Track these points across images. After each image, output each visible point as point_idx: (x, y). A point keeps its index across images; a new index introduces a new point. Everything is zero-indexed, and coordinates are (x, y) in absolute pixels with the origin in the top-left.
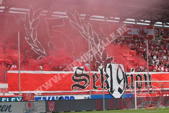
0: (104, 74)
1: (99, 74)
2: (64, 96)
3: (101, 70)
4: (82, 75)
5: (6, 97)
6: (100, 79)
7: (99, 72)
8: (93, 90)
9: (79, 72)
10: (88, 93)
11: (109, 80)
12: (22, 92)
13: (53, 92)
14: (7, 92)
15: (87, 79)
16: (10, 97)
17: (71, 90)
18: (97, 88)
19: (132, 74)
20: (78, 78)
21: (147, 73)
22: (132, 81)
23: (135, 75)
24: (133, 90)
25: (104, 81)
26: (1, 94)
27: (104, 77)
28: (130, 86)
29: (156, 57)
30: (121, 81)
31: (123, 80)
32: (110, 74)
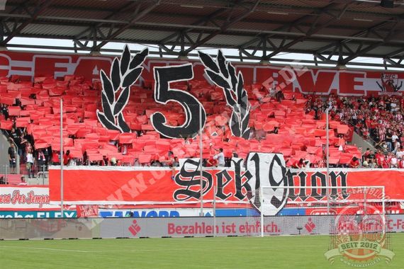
0: (242, 172)
1: (232, 173)
2: (158, 211)
3: (237, 165)
4: (197, 173)
5: (45, 211)
6: (233, 181)
7: (233, 168)
8: (219, 201)
9: (190, 167)
10: (208, 206)
11: (252, 182)
12: (73, 204)
13: (135, 203)
14: (48, 202)
15: (206, 180)
16: (52, 211)
17: (172, 200)
18: (226, 197)
19: (303, 172)
20: (189, 179)
21: (337, 170)
22: (303, 185)
23: (309, 173)
24: (304, 202)
25: (242, 184)
26: (36, 206)
27: (243, 177)
28: (299, 194)
29: (397, 137)
30: (278, 184)
31: (283, 183)
32: (255, 172)
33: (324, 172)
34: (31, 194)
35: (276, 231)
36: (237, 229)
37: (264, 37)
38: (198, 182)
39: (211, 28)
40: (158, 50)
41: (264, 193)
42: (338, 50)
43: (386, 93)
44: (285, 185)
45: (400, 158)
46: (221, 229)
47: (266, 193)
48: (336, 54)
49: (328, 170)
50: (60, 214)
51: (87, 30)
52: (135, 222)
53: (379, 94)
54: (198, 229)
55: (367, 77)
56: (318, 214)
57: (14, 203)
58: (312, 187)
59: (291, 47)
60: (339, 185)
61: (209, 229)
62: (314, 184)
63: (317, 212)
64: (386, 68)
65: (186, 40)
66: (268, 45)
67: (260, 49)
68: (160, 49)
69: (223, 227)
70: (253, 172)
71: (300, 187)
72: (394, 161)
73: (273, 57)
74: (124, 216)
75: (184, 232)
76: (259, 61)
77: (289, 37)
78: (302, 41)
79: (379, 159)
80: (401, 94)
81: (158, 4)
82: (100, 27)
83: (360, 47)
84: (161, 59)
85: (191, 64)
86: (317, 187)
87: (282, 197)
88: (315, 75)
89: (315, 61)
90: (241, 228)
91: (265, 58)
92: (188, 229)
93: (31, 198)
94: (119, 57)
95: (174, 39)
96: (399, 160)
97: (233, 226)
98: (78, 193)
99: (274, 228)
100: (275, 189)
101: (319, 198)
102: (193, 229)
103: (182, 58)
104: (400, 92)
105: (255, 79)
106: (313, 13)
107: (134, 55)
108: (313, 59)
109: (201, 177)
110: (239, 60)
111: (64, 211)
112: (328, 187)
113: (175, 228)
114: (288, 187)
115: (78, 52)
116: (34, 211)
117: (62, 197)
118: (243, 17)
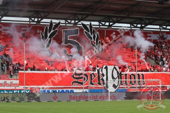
0: (101, 74)
1: (96, 74)
2: (65, 90)
3: (98, 71)
4: (81, 74)
5: (17, 90)
6: (97, 77)
8: (90, 86)
9: (78, 72)
10: (86, 88)
12: (29, 87)
14: (18, 86)
15: (85, 77)
16: (20, 90)
17: (71, 85)
18: (94, 84)
19: (126, 74)
20: (78, 76)
21: (140, 73)
22: (126, 79)
23: (129, 74)
24: (127, 86)
25: (100, 79)
26: (13, 88)
27: (101, 76)
28: (124, 83)
29: (165, 59)
30: (116, 79)
31: (117, 78)
32: (106, 74)
33: (135, 74)
34: (11, 83)
35: (115, 98)
36: (98, 98)
37: (109, 17)
38: (82, 78)
39: (87, 13)
40: (64, 22)
41: (110, 83)
42: (140, 22)
43: (161, 41)
44: (119, 79)
45: (167, 68)
46: (91, 97)
47: (111, 83)
48: (139, 24)
49: (137, 73)
50: (23, 91)
51: (35, 14)
52: (55, 95)
53: (158, 41)
54: (82, 98)
55: (153, 34)
56: (132, 91)
57: (4, 87)
58: (130, 80)
59: (121, 21)
60: (141, 79)
61: (87, 98)
62: (131, 79)
63: (132, 90)
64: (160, 30)
65: (76, 18)
66: (111, 20)
67: (107, 22)
68: (65, 22)
69: (93, 97)
70: (105, 74)
71: (125, 80)
72: (164, 69)
73: (113, 25)
74: (51, 92)
75: (76, 99)
76: (107, 27)
77: (120, 17)
78: (125, 19)
79: (158, 68)
80: (167, 41)
81: (65, 3)
82: (40, 12)
83: (150, 21)
84: (66, 26)
85: (78, 28)
86: (132, 80)
87: (117, 84)
88: (131, 33)
89: (131, 27)
90: (100, 97)
91: (110, 26)
92: (78, 98)
93: (11, 85)
94: (48, 25)
95: (71, 18)
96: (166, 69)
97: (97, 96)
98: (31, 83)
99: (114, 97)
100: (114, 81)
101: (133, 85)
102: (80, 98)
103: (75, 26)
104: (166, 40)
105: (105, 35)
106: (130, 7)
107: (54, 24)
108: (130, 26)
109: (83, 76)
110: (99, 27)
111: (25, 90)
112: (137, 80)
113: (72, 97)
114: (120, 80)
115: (31, 23)
116: (13, 90)
117: (25, 84)
118: (100, 9)
